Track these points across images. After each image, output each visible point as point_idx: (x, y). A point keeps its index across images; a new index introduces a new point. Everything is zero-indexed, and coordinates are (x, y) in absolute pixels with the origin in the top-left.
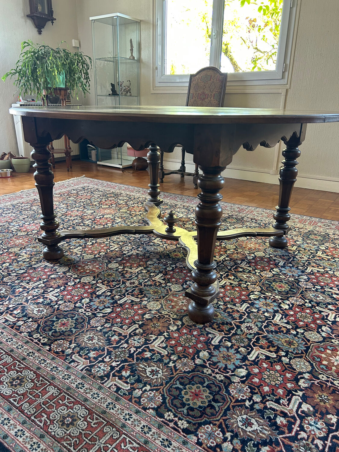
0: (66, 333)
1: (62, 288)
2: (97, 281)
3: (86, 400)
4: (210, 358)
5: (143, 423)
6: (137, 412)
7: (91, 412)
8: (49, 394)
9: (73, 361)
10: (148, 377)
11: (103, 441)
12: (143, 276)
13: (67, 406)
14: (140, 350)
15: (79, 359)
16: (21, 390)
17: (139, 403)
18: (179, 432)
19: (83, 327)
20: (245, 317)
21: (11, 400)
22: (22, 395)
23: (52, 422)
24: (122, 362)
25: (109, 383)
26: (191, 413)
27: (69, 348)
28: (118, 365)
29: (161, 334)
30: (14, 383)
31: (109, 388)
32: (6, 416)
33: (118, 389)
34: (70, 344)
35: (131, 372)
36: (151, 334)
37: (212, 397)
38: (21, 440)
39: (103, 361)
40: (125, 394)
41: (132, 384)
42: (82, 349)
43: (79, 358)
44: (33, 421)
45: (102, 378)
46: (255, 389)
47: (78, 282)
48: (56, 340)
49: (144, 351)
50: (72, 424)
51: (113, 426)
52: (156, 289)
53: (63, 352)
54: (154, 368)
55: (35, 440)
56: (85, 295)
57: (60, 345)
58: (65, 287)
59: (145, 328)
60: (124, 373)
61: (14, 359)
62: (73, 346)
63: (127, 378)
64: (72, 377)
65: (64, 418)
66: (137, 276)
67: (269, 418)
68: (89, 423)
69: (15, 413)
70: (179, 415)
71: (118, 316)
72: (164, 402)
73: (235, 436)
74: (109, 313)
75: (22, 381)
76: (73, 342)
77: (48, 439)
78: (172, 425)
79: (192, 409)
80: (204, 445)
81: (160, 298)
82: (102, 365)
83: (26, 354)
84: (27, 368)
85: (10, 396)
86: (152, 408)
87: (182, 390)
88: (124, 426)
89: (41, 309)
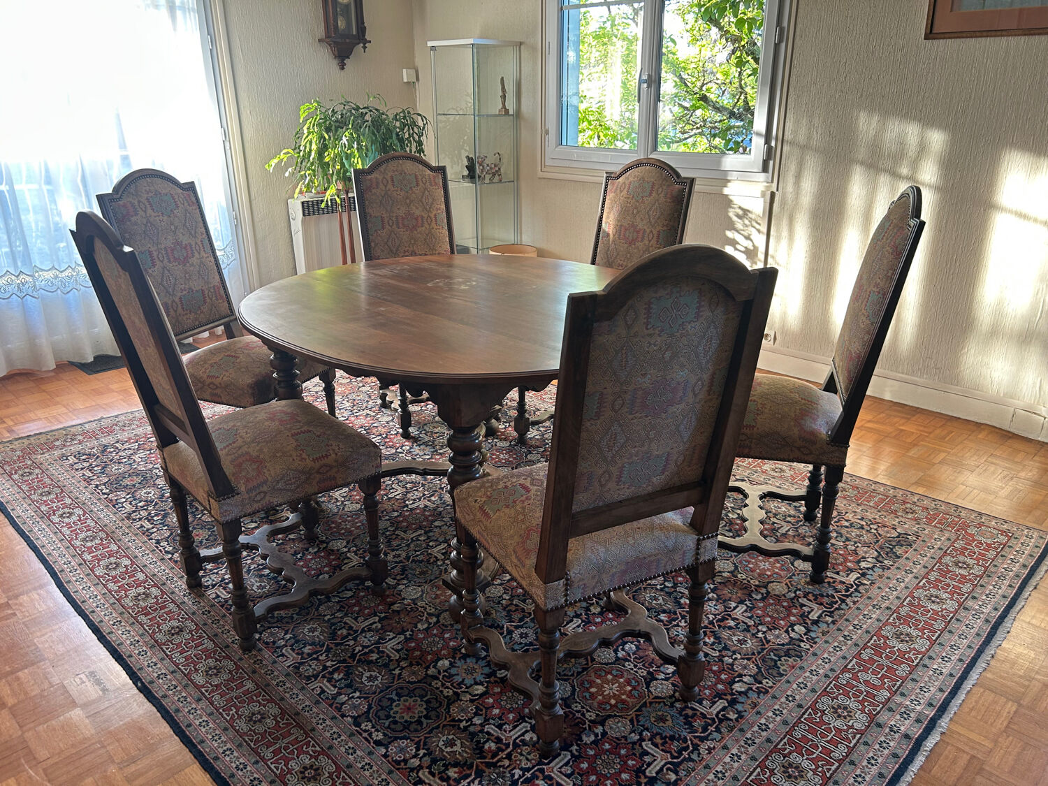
0: (286, 620)
1: (299, 556)
2: (349, 549)
3: (282, 699)
4: (449, 669)
5: (335, 729)
6: (334, 718)
7: (283, 712)
8: (244, 688)
9: (283, 655)
10: (362, 683)
11: (286, 741)
12: (416, 546)
13: (260, 703)
14: (367, 650)
15: (289, 653)
16: (216, 681)
17: (339, 709)
18: (370, 743)
19: (308, 614)
20: (528, 620)
21: (203, 690)
22: (216, 686)
23: (239, 717)
24: (340, 662)
25: (315, 685)
26: (392, 726)
27: (283, 639)
28: (333, 665)
29: (403, 632)
30: (210, 672)
31: (313, 690)
32: (194, 706)
33: (323, 691)
34: (285, 634)
35: (345, 675)
36: (390, 631)
37: (425, 713)
38: (204, 730)
39: (317, 659)
40: (327, 698)
41: (340, 689)
42: (297, 642)
43: (291, 652)
44: (220, 714)
45: (308, 678)
46: (482, 710)
47: (324, 548)
48: (270, 628)
49: (372, 651)
50: (260, 721)
51: (301, 728)
52: (427, 567)
53: (274, 643)
54: (373, 674)
55: (217, 732)
56: (326, 569)
57: (272, 634)
58: (304, 554)
59: (385, 623)
60: (336, 676)
61: (216, 645)
62: (288, 636)
63: (337, 681)
64: (276, 673)
65: (254, 714)
66: (408, 546)
67: (478, 742)
68: (278, 722)
69: (204, 703)
70: (378, 727)
71: (358, 603)
72: (368, 712)
73: (429, 753)
74: (348, 598)
75: (218, 670)
76: (290, 631)
77: (231, 733)
78: (365, 735)
79: (395, 722)
80: (390, 758)
81: (426, 582)
82: (314, 664)
83: (230, 641)
84: (228, 657)
85: (203, 686)
86: (351, 717)
87: (395, 701)
88: (313, 730)
89: (263, 584)
